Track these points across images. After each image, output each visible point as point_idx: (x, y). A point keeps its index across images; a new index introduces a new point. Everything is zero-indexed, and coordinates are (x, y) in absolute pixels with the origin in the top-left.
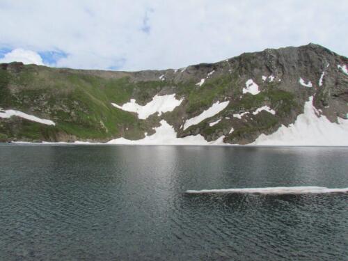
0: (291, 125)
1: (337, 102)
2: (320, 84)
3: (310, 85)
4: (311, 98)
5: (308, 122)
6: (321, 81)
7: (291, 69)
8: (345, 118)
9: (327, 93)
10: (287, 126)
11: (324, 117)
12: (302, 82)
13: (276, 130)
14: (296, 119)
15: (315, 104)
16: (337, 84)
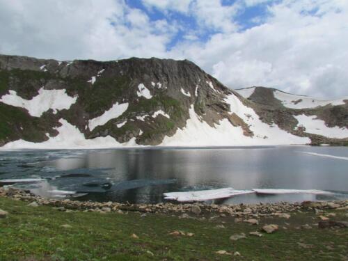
0: (184, 128)
1: (210, 111)
2: (196, 95)
3: (189, 95)
4: (192, 106)
5: (195, 125)
6: (196, 92)
7: (174, 79)
8: (219, 124)
9: (202, 103)
10: (181, 128)
11: (205, 122)
12: (183, 91)
13: (175, 133)
14: (186, 123)
15: (196, 110)
16: (208, 96)
